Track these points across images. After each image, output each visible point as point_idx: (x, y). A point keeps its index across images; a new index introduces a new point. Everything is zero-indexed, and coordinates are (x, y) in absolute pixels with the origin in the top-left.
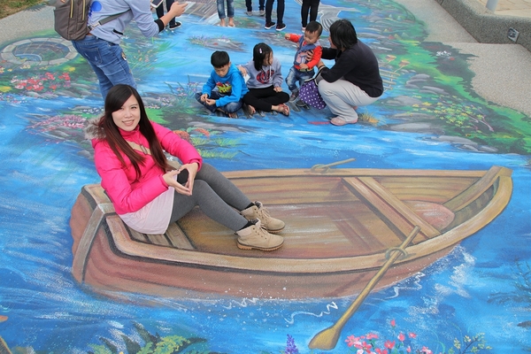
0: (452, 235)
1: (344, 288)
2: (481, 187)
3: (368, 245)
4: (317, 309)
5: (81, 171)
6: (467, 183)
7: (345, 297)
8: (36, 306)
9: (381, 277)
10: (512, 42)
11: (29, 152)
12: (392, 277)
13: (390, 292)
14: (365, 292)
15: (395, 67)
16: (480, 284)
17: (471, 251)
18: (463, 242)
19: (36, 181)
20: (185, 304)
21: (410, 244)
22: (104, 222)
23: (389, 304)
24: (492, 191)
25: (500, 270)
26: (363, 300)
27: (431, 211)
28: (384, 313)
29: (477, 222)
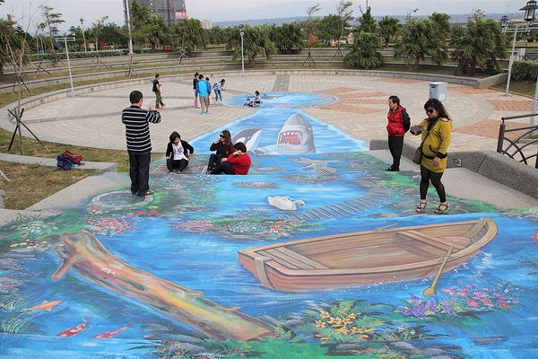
0: (472, 248)
1: (427, 273)
2: (479, 227)
3: (430, 256)
4: (418, 282)
5: (230, 245)
6: (470, 226)
7: (430, 276)
8: (254, 301)
9: (444, 267)
10: (458, 167)
11: (184, 239)
12: (451, 266)
13: (452, 272)
14: (439, 273)
15: (389, 187)
16: (499, 263)
17: (488, 252)
18: (481, 249)
19: (203, 252)
20: (343, 289)
21: (452, 253)
22: (265, 265)
23: (455, 276)
24: (485, 228)
25: (507, 257)
26: (440, 276)
27: (456, 239)
28: (455, 279)
29: (484, 241)
